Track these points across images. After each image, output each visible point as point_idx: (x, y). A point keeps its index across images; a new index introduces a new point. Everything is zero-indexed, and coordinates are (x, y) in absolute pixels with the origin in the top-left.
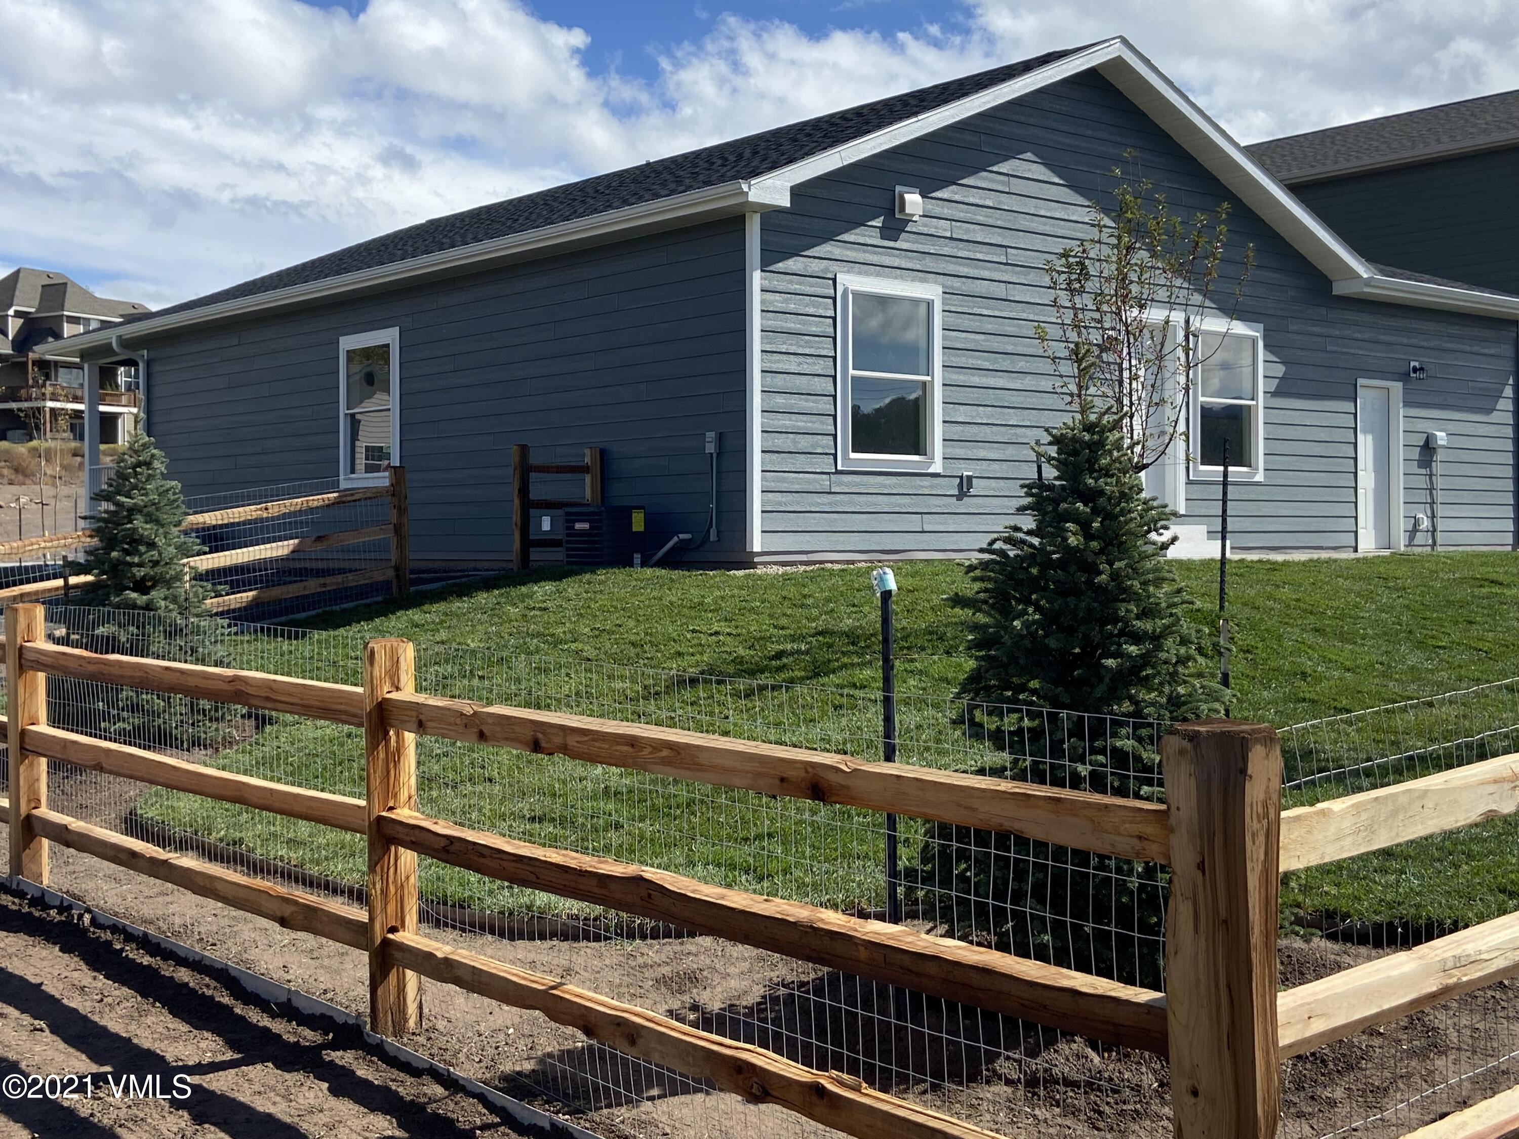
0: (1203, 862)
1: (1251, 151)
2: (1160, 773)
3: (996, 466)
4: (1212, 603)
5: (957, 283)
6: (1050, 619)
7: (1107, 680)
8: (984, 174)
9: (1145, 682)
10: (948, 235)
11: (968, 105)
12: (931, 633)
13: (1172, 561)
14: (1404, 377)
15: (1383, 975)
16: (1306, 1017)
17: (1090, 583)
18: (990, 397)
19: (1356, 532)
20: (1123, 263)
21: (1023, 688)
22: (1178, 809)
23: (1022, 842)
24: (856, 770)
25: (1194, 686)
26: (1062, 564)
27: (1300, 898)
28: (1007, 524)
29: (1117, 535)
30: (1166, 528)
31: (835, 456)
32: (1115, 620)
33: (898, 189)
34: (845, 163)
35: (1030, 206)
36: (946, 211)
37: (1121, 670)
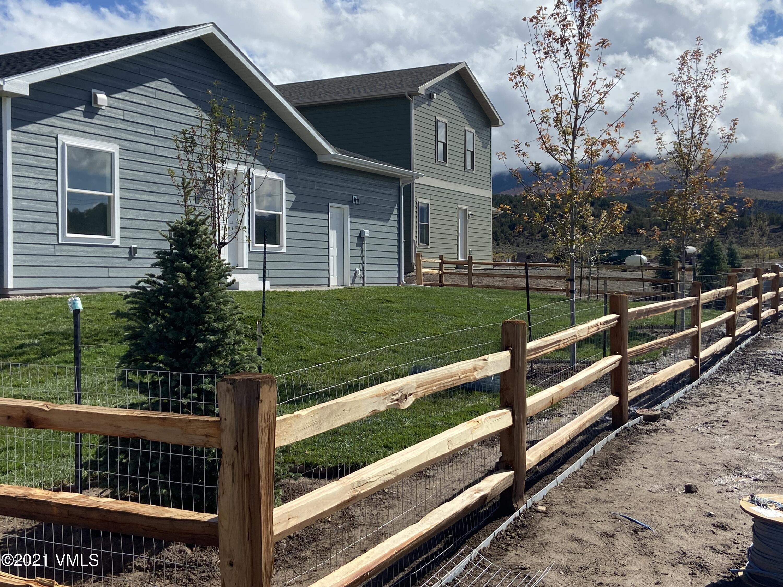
0: (237, 446)
1: (279, 88)
2: (217, 402)
3: (150, 242)
4: (259, 313)
5: (127, 144)
6: (170, 323)
7: (198, 354)
8: (142, 87)
9: (218, 354)
10: (122, 118)
11: (132, 49)
12: (111, 332)
13: (240, 292)
14: (350, 203)
15: (325, 494)
16: (287, 519)
17: (190, 304)
18: (146, 206)
19: (329, 278)
20: (214, 140)
21: (155, 360)
22: (225, 419)
23: (146, 442)
24: (53, 410)
25: (243, 355)
26: (175, 295)
27: (295, 458)
28: (147, 273)
29: (205, 279)
30: (230, 275)
31: (58, 235)
32: (204, 323)
33: (93, 91)
34: (62, 74)
35: (167, 106)
36: (121, 105)
37: (206, 349)
